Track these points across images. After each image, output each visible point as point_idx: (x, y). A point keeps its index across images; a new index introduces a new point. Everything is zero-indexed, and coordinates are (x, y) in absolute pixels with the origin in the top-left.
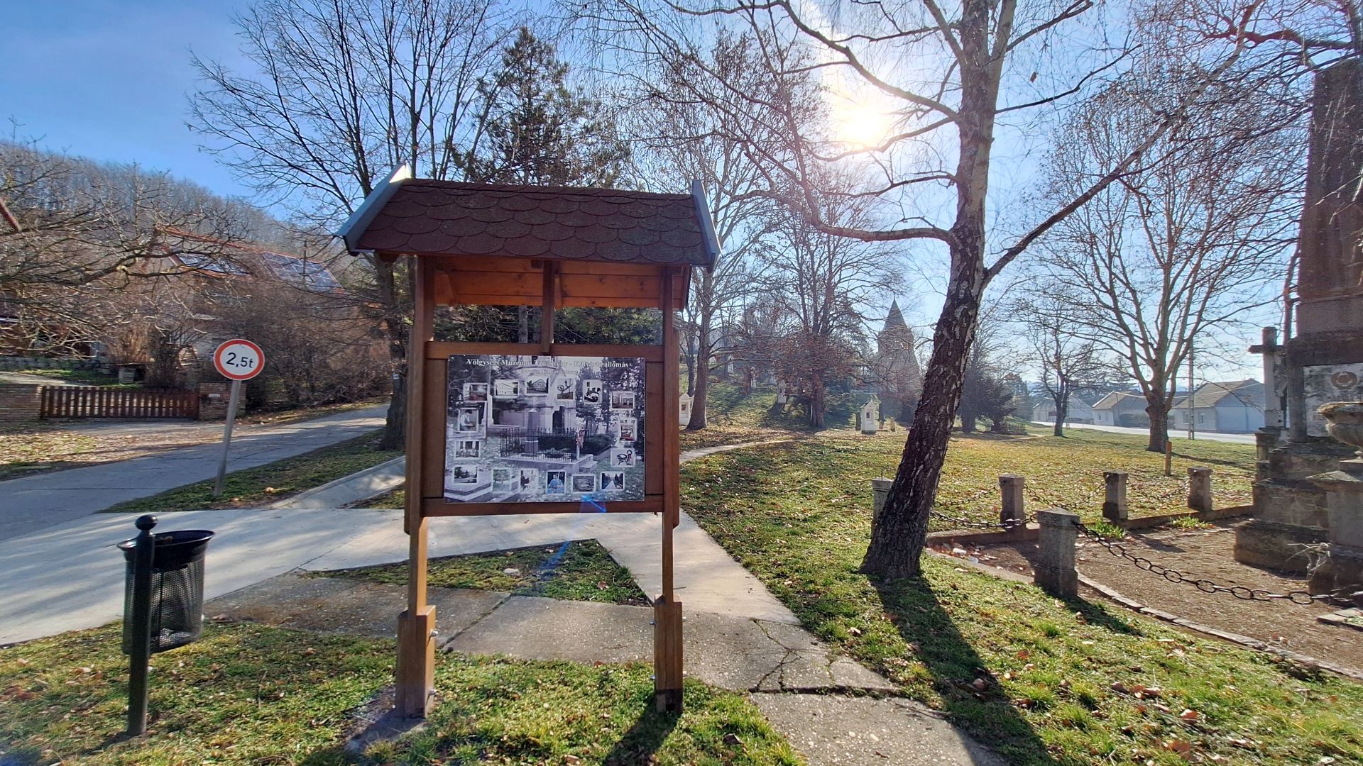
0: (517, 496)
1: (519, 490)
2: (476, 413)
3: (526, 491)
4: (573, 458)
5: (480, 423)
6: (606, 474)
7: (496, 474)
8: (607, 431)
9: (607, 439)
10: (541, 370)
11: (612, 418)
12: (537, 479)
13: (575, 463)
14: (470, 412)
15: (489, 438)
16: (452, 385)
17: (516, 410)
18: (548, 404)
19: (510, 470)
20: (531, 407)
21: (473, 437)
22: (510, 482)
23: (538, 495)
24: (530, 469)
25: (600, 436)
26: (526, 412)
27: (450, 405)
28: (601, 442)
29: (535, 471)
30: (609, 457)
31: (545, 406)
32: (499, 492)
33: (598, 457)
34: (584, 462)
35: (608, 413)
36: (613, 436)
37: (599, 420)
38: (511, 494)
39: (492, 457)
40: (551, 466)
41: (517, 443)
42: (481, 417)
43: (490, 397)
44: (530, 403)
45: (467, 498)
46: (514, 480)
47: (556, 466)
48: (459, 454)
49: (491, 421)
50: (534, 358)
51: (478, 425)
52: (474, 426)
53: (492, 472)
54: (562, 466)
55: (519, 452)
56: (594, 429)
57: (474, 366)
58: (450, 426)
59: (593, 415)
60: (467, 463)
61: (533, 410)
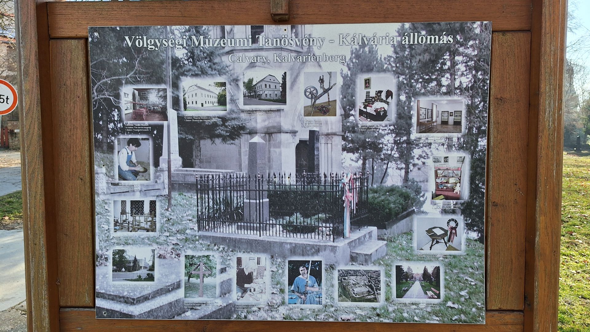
0: (230, 308)
1: (235, 295)
2: (148, 146)
3: (248, 299)
4: (338, 233)
5: (156, 164)
6: (405, 266)
7: (191, 262)
8: (406, 179)
9: (406, 197)
10: (270, 55)
11: (416, 152)
12: (267, 274)
13: (341, 243)
14: (136, 143)
15: (175, 195)
16: (100, 91)
17: (224, 139)
18: (286, 126)
19: (216, 258)
20: (252, 133)
21: (145, 192)
22: (218, 279)
23: (271, 307)
24: (255, 256)
25: (392, 190)
26: (244, 142)
27: (98, 129)
28: (393, 202)
29: (265, 259)
30: (409, 233)
31: (280, 131)
32: (195, 299)
33: (388, 232)
34: (360, 241)
35: (409, 142)
36: (418, 191)
37: (389, 158)
38: (220, 303)
39: (182, 232)
40: (294, 249)
41: (228, 203)
42: (158, 152)
43: (172, 114)
44: (250, 125)
45: (137, 310)
46: (224, 277)
47: (304, 249)
48: (119, 225)
49: (177, 160)
50: (256, 31)
51: (152, 169)
52: (146, 170)
53: (183, 259)
54: (317, 250)
55: (232, 221)
56: (378, 174)
57: (139, 50)
58: (100, 171)
59: (376, 147)
60: (135, 242)
61: (257, 139)
